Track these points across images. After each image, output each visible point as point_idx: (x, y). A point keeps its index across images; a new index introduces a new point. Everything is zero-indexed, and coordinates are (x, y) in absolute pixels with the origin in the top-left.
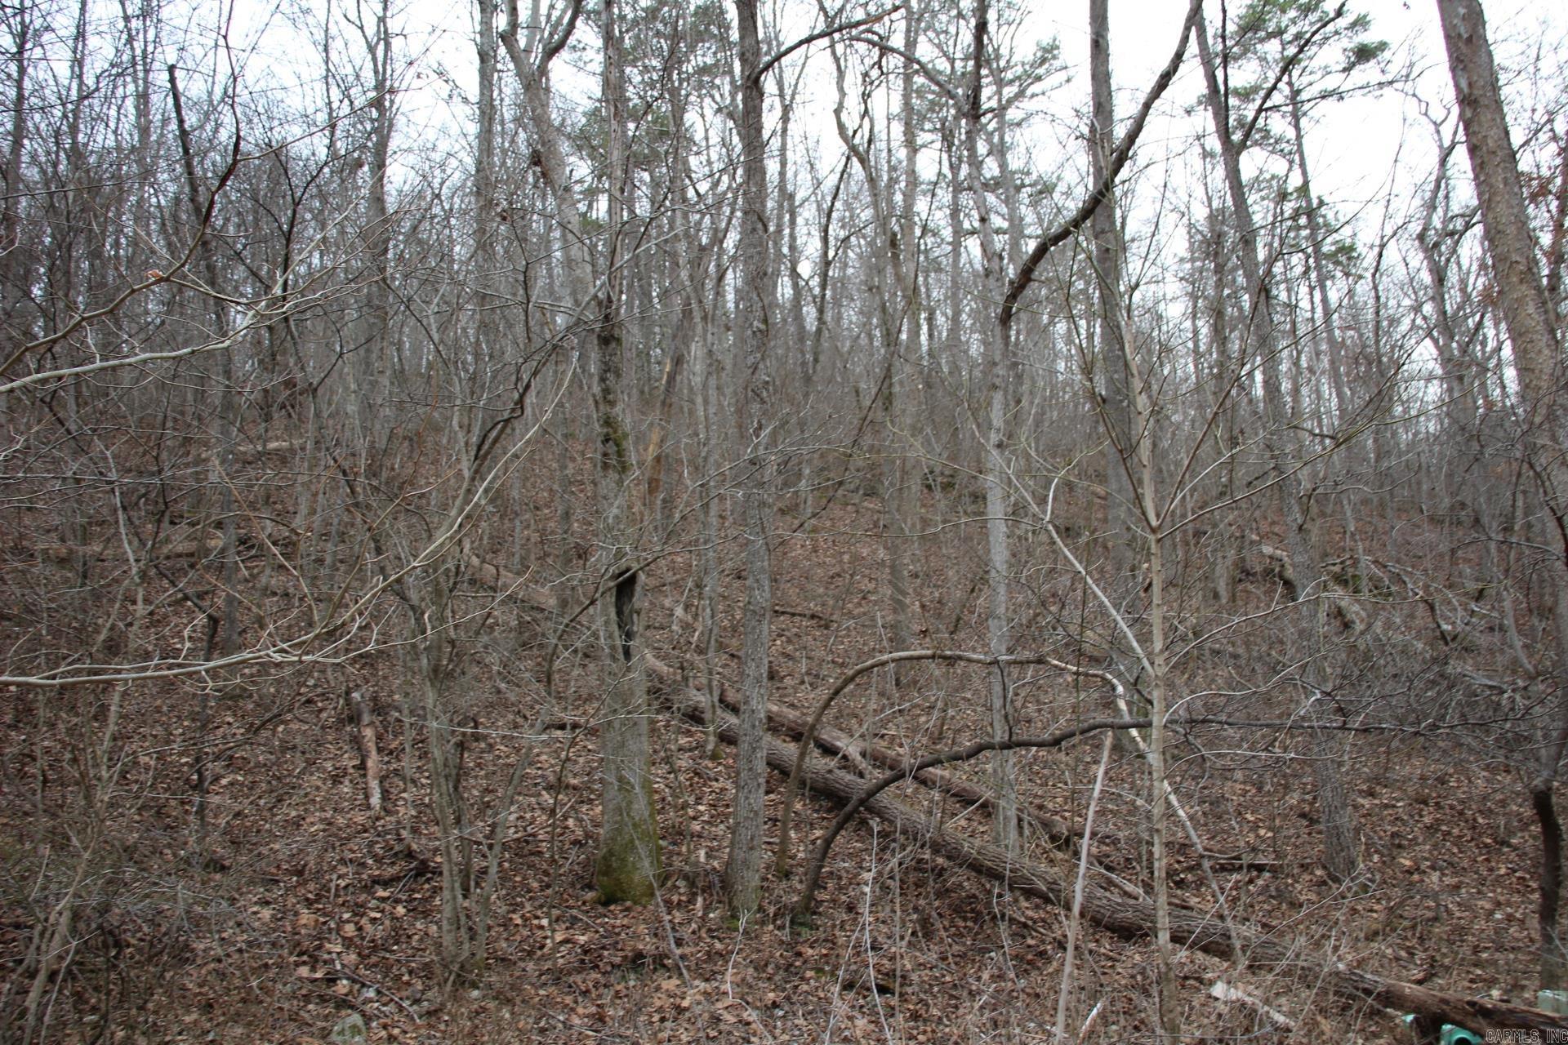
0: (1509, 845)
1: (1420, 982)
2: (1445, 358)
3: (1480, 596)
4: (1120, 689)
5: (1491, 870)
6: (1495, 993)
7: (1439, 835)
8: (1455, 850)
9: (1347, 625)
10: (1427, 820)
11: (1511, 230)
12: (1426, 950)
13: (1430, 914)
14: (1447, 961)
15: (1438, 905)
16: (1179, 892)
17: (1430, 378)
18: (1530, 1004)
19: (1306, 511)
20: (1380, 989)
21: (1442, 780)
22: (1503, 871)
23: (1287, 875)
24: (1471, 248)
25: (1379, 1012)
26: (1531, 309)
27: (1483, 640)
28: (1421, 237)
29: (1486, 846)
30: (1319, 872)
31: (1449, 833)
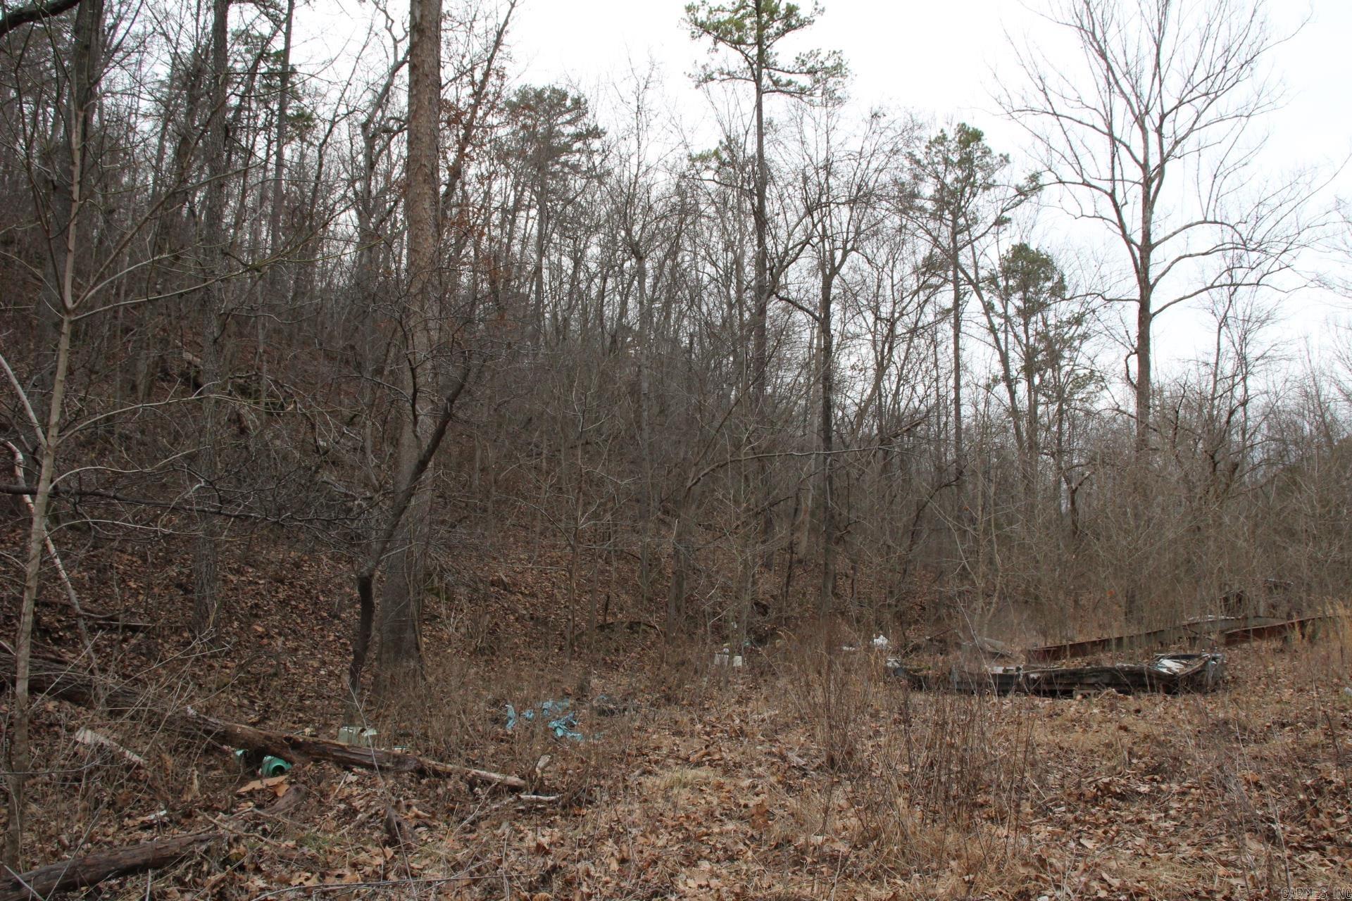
0: (339, 618)
1: (254, 724)
2: (363, 229)
3: (351, 422)
4: (20, 457)
5: (323, 637)
6: (308, 730)
7: (289, 608)
8: (299, 621)
9: (243, 431)
10: (281, 596)
11: (426, 139)
12: (264, 699)
13: (272, 671)
14: (279, 707)
15: (279, 664)
16: (56, 648)
17: (348, 241)
18: (333, 737)
19: (223, 328)
20: (219, 729)
21: (297, 565)
22: (331, 638)
23: (158, 636)
24: (399, 148)
25: (214, 748)
26: (427, 205)
27: (348, 458)
28: (365, 126)
29: (323, 618)
30: (186, 635)
31: (296, 607)
